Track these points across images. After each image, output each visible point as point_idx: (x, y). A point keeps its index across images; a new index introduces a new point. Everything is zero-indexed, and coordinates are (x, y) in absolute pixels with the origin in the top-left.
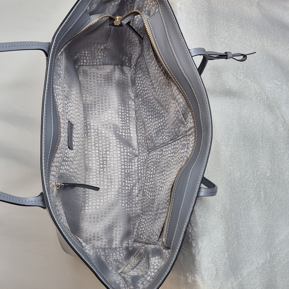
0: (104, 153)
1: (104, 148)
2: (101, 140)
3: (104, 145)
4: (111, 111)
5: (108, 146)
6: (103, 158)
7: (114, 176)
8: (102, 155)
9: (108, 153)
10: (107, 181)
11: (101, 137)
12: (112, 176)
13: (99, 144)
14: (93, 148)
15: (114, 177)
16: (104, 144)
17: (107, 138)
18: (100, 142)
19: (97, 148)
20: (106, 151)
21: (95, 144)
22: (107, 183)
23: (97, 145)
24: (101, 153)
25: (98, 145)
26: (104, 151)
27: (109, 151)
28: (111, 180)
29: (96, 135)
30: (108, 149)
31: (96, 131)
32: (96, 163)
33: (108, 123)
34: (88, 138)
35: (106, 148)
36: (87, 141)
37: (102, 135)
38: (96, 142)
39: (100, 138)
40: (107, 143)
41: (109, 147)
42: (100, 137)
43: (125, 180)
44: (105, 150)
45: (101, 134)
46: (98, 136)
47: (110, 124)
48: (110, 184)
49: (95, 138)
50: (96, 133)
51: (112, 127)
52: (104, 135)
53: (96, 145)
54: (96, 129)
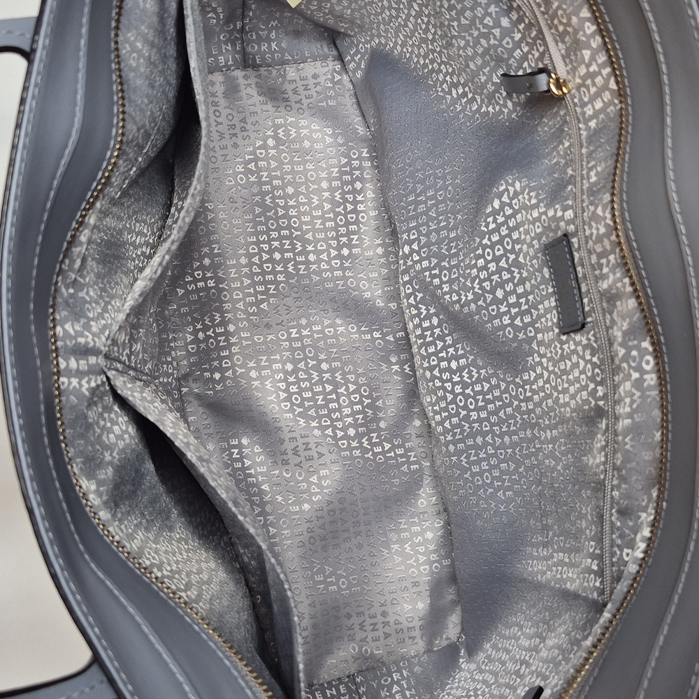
0: (302, 365)
1: (304, 380)
2: (322, 407)
3: (306, 389)
4: (301, 511)
5: (294, 389)
6: (303, 348)
7: (256, 293)
8: (306, 358)
9: (289, 367)
10: (275, 277)
11: (320, 417)
12: (262, 293)
13: (324, 392)
14: (339, 377)
15: (255, 289)
16: (308, 395)
17: (300, 415)
18: (321, 397)
19: (327, 376)
20: (295, 371)
21: (334, 391)
22: (274, 268)
23: (329, 388)
24: (312, 363)
25: (324, 388)
26: (303, 370)
27: (286, 373)
28: (264, 278)
29: (337, 420)
30: (291, 379)
31: (340, 434)
32: (324, 328)
33: (306, 465)
34: (360, 406)
35: (297, 382)
36: (361, 396)
37: (319, 422)
38: (334, 396)
39: (323, 413)
40: (296, 399)
41: (289, 384)
42: (324, 416)
43: (217, 285)
44: (302, 375)
45: (323, 424)
46: (331, 419)
47: (299, 465)
48: (265, 265)
49: (339, 410)
50: (339, 424)
51: (290, 455)
52: (314, 424)
53: (331, 387)
54: (341, 438)
